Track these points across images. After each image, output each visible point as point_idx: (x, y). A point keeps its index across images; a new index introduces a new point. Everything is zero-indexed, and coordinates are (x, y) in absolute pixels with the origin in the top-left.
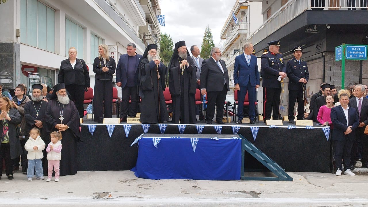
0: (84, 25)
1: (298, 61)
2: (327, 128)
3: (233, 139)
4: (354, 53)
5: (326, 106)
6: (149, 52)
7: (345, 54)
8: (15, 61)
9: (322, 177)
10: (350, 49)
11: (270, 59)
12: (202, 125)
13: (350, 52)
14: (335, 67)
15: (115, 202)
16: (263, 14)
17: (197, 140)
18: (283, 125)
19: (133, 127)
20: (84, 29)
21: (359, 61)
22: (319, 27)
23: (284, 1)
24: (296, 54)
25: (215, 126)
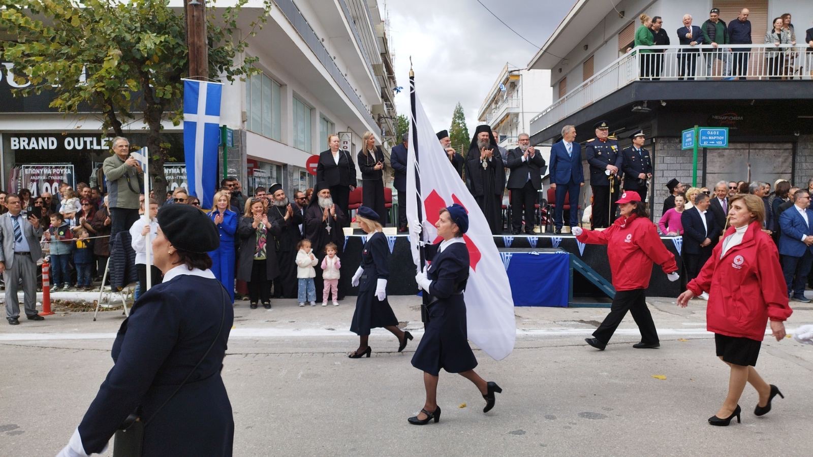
0: (313, 103)
1: (637, 150)
2: (678, 239)
3: (558, 254)
4: (710, 138)
5: (676, 209)
7: (698, 141)
8: (242, 154)
9: (674, 303)
10: (705, 134)
11: (596, 147)
12: (511, 236)
13: (704, 138)
14: (669, 158)
16: (553, 86)
17: (510, 255)
20: (312, 109)
21: (702, 149)
22: (650, 103)
23: (588, 68)
24: (639, 140)
25: (528, 236)
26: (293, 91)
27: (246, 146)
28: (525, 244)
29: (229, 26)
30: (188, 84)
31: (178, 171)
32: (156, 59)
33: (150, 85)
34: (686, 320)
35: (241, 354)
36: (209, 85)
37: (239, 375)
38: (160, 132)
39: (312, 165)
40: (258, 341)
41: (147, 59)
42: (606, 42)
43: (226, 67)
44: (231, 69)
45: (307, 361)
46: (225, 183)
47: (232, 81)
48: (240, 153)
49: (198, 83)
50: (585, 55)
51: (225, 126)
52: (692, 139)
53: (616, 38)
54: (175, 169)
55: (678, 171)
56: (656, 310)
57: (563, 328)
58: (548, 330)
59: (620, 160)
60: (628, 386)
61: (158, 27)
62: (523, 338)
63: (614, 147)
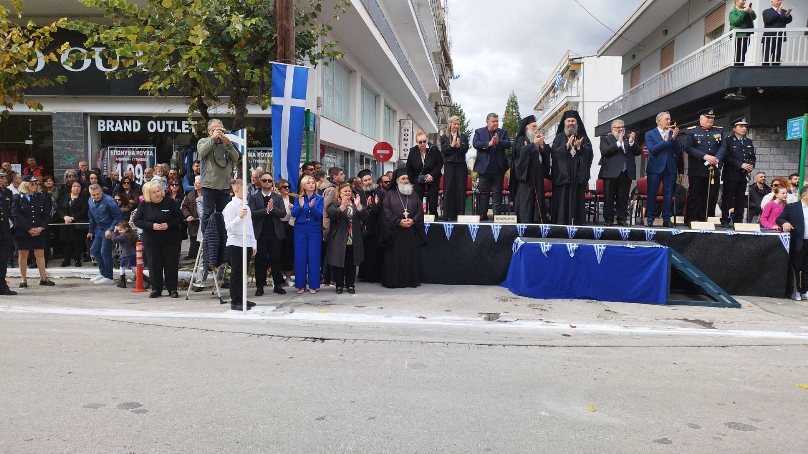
0: (378, 90)
1: (739, 139)
2: (785, 236)
3: (656, 247)
6: (528, 126)
8: (316, 139)
9: (779, 303)
11: (696, 135)
12: (601, 228)
14: (762, 149)
15: (517, 326)
16: (624, 73)
17: (603, 248)
18: (716, 230)
19: (504, 228)
20: (377, 96)
22: (746, 90)
23: (667, 55)
24: (740, 129)
25: (620, 228)
26: (361, 76)
27: (320, 132)
28: (616, 236)
29: (314, 10)
30: (275, 66)
31: (254, 155)
32: (243, 42)
33: (238, 71)
34: (801, 323)
35: (339, 339)
36: (295, 67)
37: (344, 361)
38: (245, 116)
39: (379, 152)
40: (352, 326)
41: (236, 42)
42: (690, 26)
43: (308, 51)
44: (313, 53)
45: (409, 350)
46: (306, 166)
47: (316, 66)
48: (315, 138)
49: (285, 67)
50: (665, 40)
51: (308, 110)
52: (801, 128)
53: (703, 21)
54: (251, 153)
55: (771, 163)
56: (763, 310)
57: (668, 327)
58: (653, 328)
59: (722, 150)
60: (768, 395)
61: (246, 10)
62: (629, 336)
63: (717, 136)
